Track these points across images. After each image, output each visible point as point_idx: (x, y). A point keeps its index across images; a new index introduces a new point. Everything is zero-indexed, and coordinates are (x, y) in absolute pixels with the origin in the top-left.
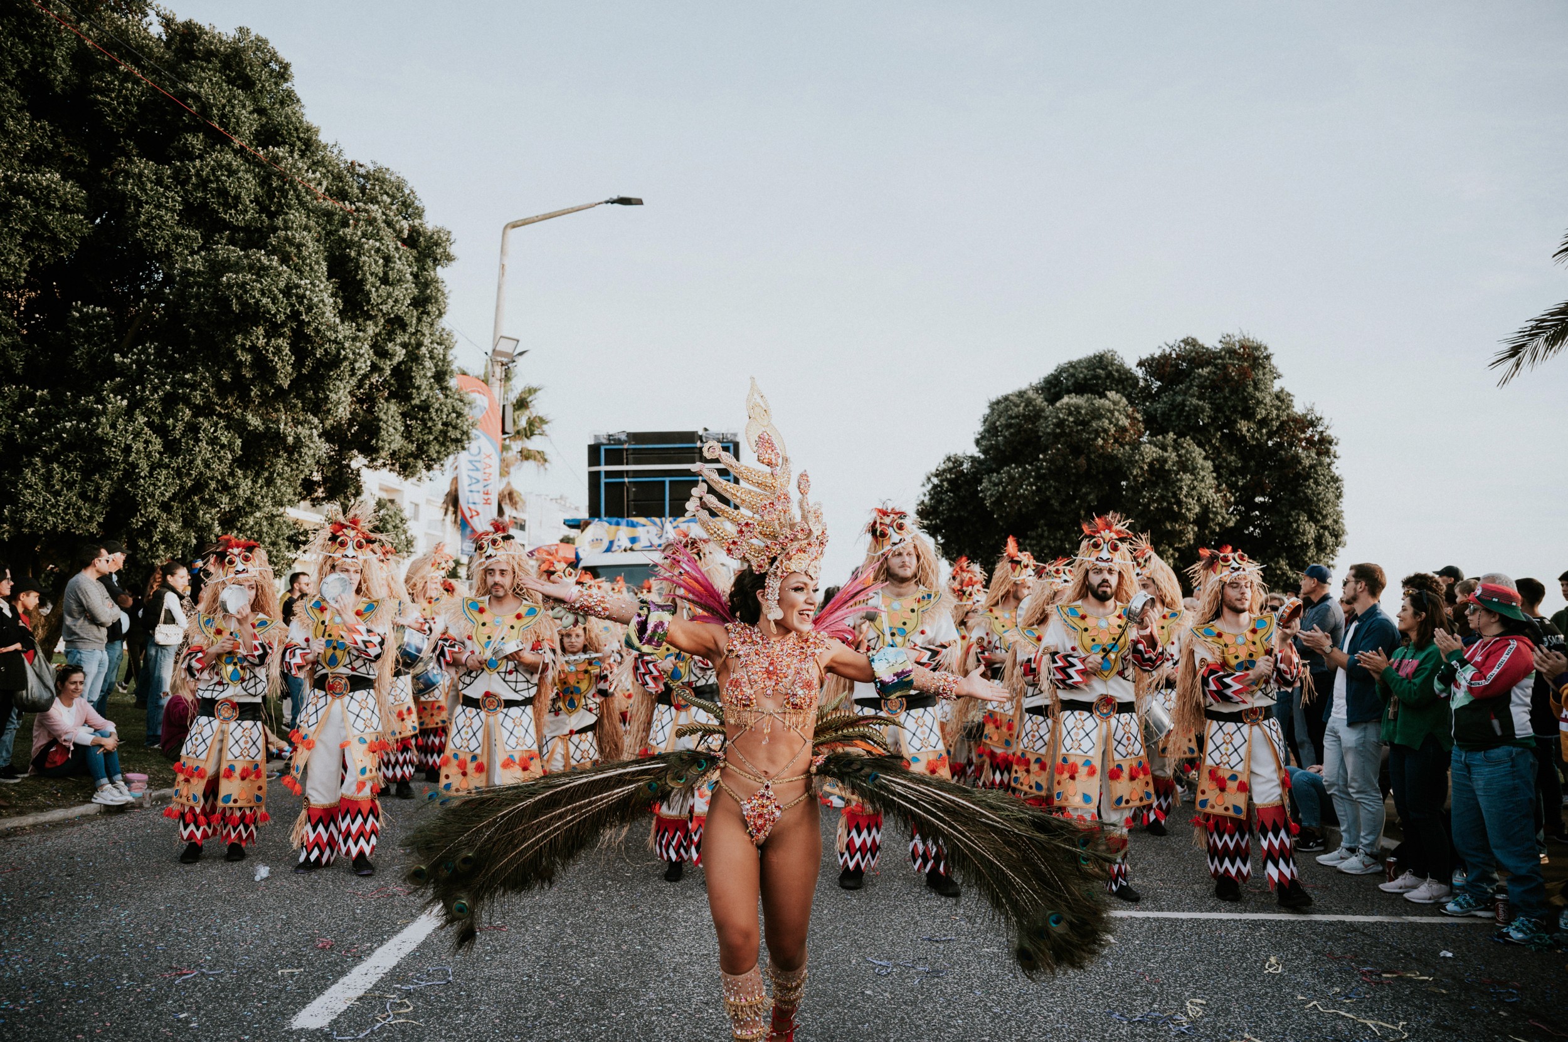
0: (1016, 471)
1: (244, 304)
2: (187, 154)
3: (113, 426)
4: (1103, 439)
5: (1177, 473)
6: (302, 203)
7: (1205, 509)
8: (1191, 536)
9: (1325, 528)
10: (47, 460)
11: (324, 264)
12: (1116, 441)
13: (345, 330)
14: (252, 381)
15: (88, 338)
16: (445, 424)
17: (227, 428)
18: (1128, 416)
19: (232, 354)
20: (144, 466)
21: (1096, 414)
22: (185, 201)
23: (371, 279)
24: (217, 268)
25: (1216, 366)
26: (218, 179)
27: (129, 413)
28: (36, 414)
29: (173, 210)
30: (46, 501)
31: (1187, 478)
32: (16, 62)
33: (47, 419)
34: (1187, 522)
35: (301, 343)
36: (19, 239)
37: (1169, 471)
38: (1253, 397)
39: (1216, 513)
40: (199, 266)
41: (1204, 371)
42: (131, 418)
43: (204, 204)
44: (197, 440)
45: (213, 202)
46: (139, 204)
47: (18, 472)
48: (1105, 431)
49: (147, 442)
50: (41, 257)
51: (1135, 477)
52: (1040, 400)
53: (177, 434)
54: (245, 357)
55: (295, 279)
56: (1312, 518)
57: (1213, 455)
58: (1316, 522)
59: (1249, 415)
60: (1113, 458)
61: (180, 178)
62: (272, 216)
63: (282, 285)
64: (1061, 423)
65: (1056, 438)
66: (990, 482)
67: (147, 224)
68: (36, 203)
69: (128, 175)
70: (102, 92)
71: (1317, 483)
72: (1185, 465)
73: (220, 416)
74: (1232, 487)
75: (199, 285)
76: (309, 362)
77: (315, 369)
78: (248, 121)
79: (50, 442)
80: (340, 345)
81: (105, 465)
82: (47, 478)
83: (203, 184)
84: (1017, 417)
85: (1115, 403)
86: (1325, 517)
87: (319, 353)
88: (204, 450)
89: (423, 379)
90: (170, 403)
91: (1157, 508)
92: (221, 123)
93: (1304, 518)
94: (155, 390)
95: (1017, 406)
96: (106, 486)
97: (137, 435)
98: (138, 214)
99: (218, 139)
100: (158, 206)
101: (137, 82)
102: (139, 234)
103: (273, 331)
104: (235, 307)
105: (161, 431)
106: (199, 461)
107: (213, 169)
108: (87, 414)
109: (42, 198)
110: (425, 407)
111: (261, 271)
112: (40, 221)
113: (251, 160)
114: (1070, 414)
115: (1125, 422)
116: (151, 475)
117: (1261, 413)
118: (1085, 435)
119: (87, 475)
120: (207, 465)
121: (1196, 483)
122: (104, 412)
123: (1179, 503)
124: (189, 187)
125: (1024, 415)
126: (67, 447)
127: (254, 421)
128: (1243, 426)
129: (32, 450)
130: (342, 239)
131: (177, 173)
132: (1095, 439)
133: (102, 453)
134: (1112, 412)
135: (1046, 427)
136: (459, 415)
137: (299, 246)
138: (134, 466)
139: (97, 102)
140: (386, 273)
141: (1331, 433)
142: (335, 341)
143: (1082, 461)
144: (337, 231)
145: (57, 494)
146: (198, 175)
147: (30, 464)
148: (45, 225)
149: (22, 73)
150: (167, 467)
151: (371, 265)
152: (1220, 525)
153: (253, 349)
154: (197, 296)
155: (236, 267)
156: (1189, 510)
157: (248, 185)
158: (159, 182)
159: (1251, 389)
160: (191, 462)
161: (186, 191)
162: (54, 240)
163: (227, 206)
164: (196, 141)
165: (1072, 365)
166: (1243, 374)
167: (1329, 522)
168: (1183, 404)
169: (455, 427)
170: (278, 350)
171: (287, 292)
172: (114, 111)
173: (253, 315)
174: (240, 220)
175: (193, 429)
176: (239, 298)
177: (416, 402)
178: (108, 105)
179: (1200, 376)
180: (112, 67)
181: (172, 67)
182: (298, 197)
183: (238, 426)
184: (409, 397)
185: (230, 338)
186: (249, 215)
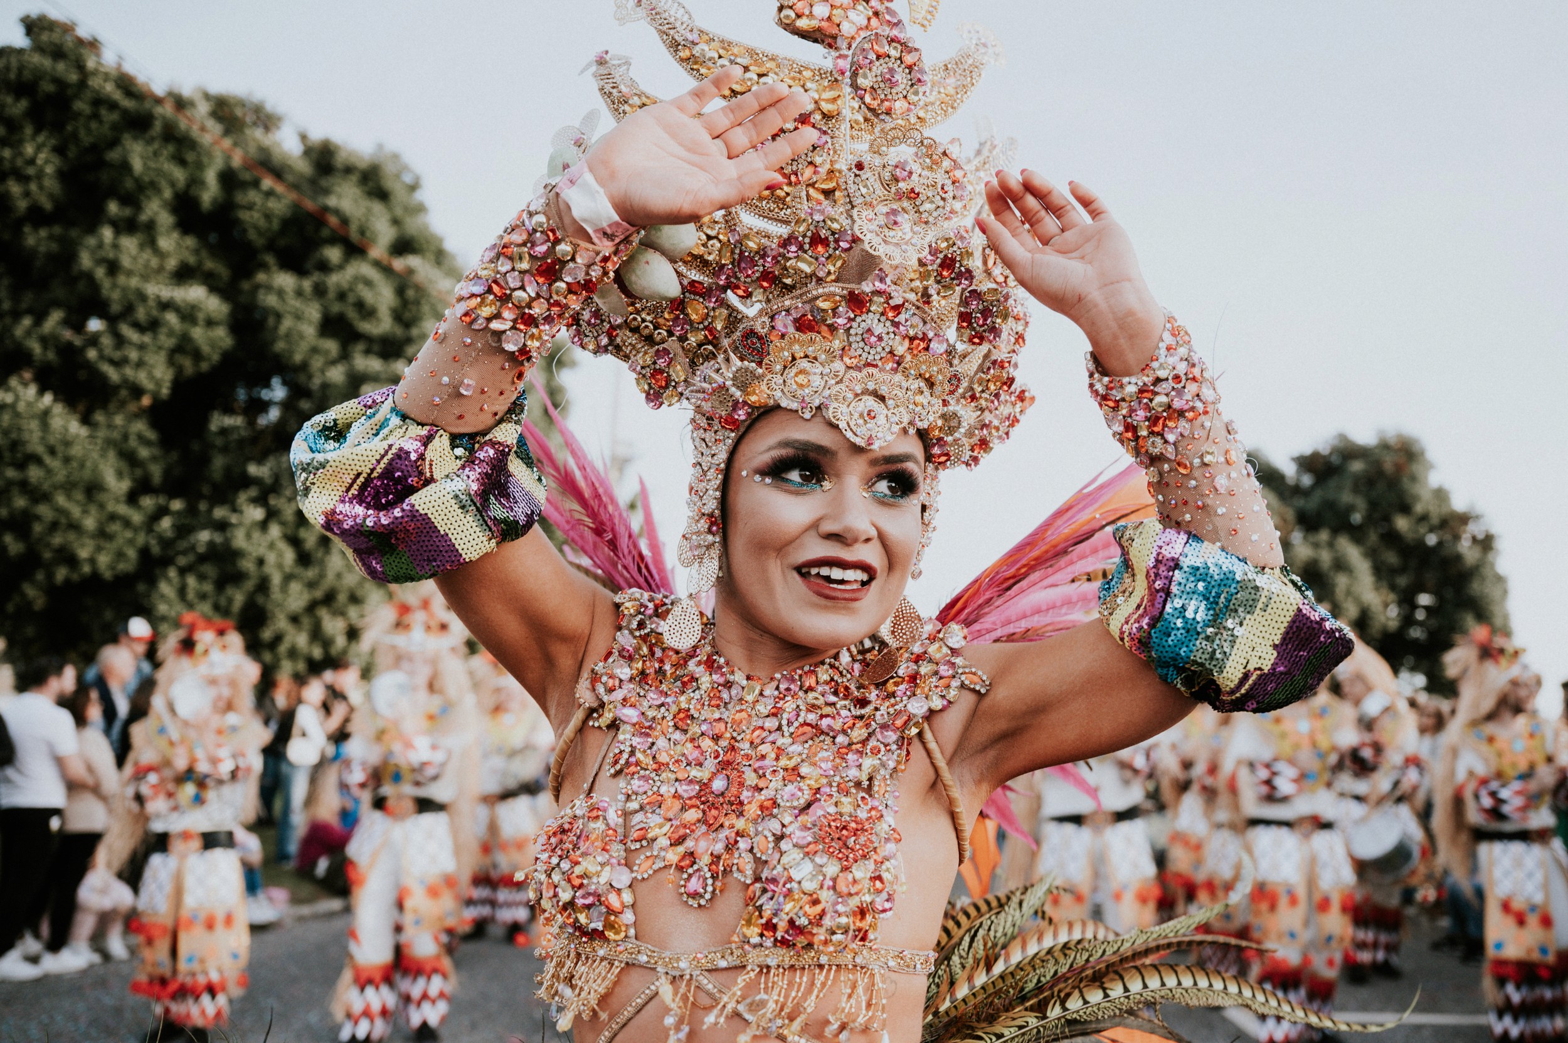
2: (324, 267)
3: (249, 538)
5: (1332, 574)
7: (1366, 611)
10: (183, 571)
15: (225, 450)
20: (276, 579)
22: (323, 313)
25: (1369, 461)
26: (356, 293)
27: (264, 525)
28: (173, 526)
29: (311, 322)
31: (1342, 578)
32: (174, 186)
33: (183, 530)
36: (165, 355)
37: (1324, 572)
38: (1409, 492)
39: (1377, 617)
41: (1357, 466)
42: (265, 531)
43: (342, 316)
45: (352, 314)
46: (279, 317)
47: (152, 582)
49: (280, 553)
53: (309, 545)
57: (1372, 554)
59: (1405, 509)
61: (320, 291)
62: (406, 324)
67: (286, 338)
68: (182, 318)
69: (271, 291)
71: (1482, 584)
72: (1341, 565)
74: (1393, 587)
78: (384, 233)
79: (185, 554)
81: (236, 577)
82: (182, 592)
83: (342, 296)
88: (335, 560)
92: (359, 237)
96: (239, 599)
97: (271, 545)
98: (278, 327)
99: (355, 250)
100: (297, 319)
101: (278, 197)
102: (277, 348)
105: (294, 541)
106: (329, 572)
107: (351, 284)
108: (222, 526)
109: (188, 314)
112: (185, 338)
113: (386, 270)
116: (283, 584)
117: (1419, 508)
119: (221, 584)
120: (339, 576)
121: (1352, 585)
122: (240, 524)
124: (327, 300)
126: (203, 559)
128: (1402, 523)
129: (165, 561)
131: (316, 285)
133: (236, 565)
138: (268, 578)
139: (239, 219)
141: (1494, 530)
146: (336, 289)
147: (166, 576)
148: (191, 341)
149: (177, 193)
150: (300, 578)
157: (383, 297)
159: (1406, 484)
160: (322, 573)
161: (324, 303)
162: (197, 355)
163: (363, 318)
164: (333, 254)
166: (1399, 468)
168: (1336, 500)
172: (258, 227)
174: (376, 331)
178: (253, 221)
179: (1352, 472)
180: (256, 184)
181: (310, 182)
186: (383, 325)
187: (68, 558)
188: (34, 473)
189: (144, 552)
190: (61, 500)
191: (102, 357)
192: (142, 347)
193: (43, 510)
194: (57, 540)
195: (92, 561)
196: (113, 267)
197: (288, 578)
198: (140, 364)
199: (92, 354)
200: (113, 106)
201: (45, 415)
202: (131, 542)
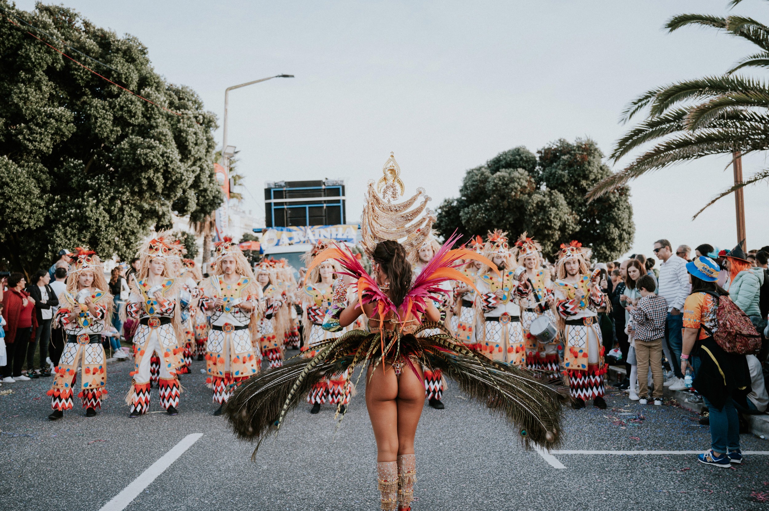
0: (475, 207)
1: (146, 162)
2: (111, 95)
3: (91, 211)
4: (515, 192)
5: (549, 207)
6: (161, 113)
7: (564, 223)
8: (557, 236)
9: (624, 230)
10: (64, 226)
11: (173, 141)
12: (521, 192)
13: (183, 167)
14: (146, 191)
15: (76, 174)
16: (214, 197)
17: (135, 209)
18: (527, 181)
19: (139, 180)
21: (512, 180)
22: (114, 116)
23: (191, 144)
24: (134, 147)
25: (571, 154)
26: (127, 106)
27: (97, 205)
28: (57, 206)
29: (109, 120)
30: (66, 243)
31: (553, 210)
32: (47, 63)
33: (62, 209)
34: (555, 229)
35: (167, 174)
36: (50, 136)
37: (546, 207)
38: (587, 170)
39: (569, 225)
40: (126, 146)
41: (565, 157)
42: (97, 208)
43: (122, 116)
44: (123, 215)
45: (125, 115)
46: (96, 118)
47: (53, 230)
48: (516, 188)
49: (104, 217)
50: (56, 141)
51: (530, 210)
52: (488, 173)
53: (115, 213)
54: (145, 182)
55: (165, 150)
56: (616, 226)
57: (569, 198)
58: (619, 228)
59: (586, 177)
60: (520, 201)
61: (112, 106)
62: (149, 119)
63: (160, 153)
64: (495, 185)
65: (494, 191)
66: (464, 212)
67: (100, 127)
68: (57, 121)
69: (91, 106)
70: (76, 70)
71: (619, 209)
72: (554, 204)
73: (132, 204)
74: (579, 212)
75: (127, 154)
76: (169, 182)
77: (171, 185)
78: (135, 77)
79: (65, 218)
80: (182, 175)
81: (88, 227)
82: (65, 233)
83: (122, 108)
84: (476, 181)
85: (522, 175)
86: (623, 225)
87: (174, 178)
88: (126, 219)
89: (205, 178)
90: (112, 200)
91: (540, 224)
92: (125, 80)
93: (612, 226)
94: (106, 195)
95: (477, 175)
96: (88, 235)
97: (100, 214)
98: (96, 122)
99: (124, 85)
100: (104, 119)
102: (97, 131)
103: (157, 170)
104: (143, 163)
105: (109, 211)
106: (125, 224)
107: (125, 102)
108: (79, 206)
109: (59, 119)
110: (205, 190)
111: (151, 148)
112: (58, 129)
113: (138, 95)
114: (500, 180)
115: (525, 184)
116: (106, 229)
117: (592, 177)
118: (507, 191)
119: (80, 231)
120: (128, 225)
121: (558, 212)
122: (88, 205)
123: (550, 221)
124: (115, 110)
125: (480, 180)
126: (72, 220)
127: (146, 206)
128: (584, 183)
129: (57, 222)
130: (180, 129)
131: (110, 104)
132: (511, 192)
133: (87, 222)
134: (519, 179)
135: (489, 186)
136: (219, 192)
137: (165, 136)
138: (100, 227)
139: (74, 74)
140: (196, 140)
142: (180, 173)
143: (505, 203)
144: (176, 125)
145: (69, 240)
146: (119, 105)
147: (56, 227)
148: (60, 130)
149: (48, 66)
150: (112, 226)
151: (191, 138)
152: (572, 231)
153: (149, 179)
154: (126, 158)
155: (140, 145)
156: (555, 225)
157: (139, 108)
158: (104, 108)
159: (586, 166)
160: (122, 224)
161: (114, 112)
162: (63, 135)
163: (131, 117)
164: (115, 88)
165: (505, 154)
166: (583, 159)
167: (625, 227)
168: (555, 173)
169: (218, 198)
170: (158, 178)
171: (162, 155)
172: (82, 78)
173: (150, 165)
174: (136, 122)
175: (121, 210)
176: (145, 159)
177: (201, 188)
178: (80, 76)
179: (563, 159)
180: (79, 58)
181: (102, 56)
182: (158, 110)
183: (140, 209)
184: (199, 186)
185: (139, 174)
186: (139, 120)
187: (19, 222)
188: (6, 190)
189: (47, 218)
190: (16, 199)
191: (25, 138)
192: (41, 134)
193: (9, 204)
194: (16, 216)
195: (28, 223)
196: (26, 100)
197: (107, 227)
198: (41, 141)
199: (20, 137)
200: (18, 29)
201: (6, 165)
202: (42, 214)
